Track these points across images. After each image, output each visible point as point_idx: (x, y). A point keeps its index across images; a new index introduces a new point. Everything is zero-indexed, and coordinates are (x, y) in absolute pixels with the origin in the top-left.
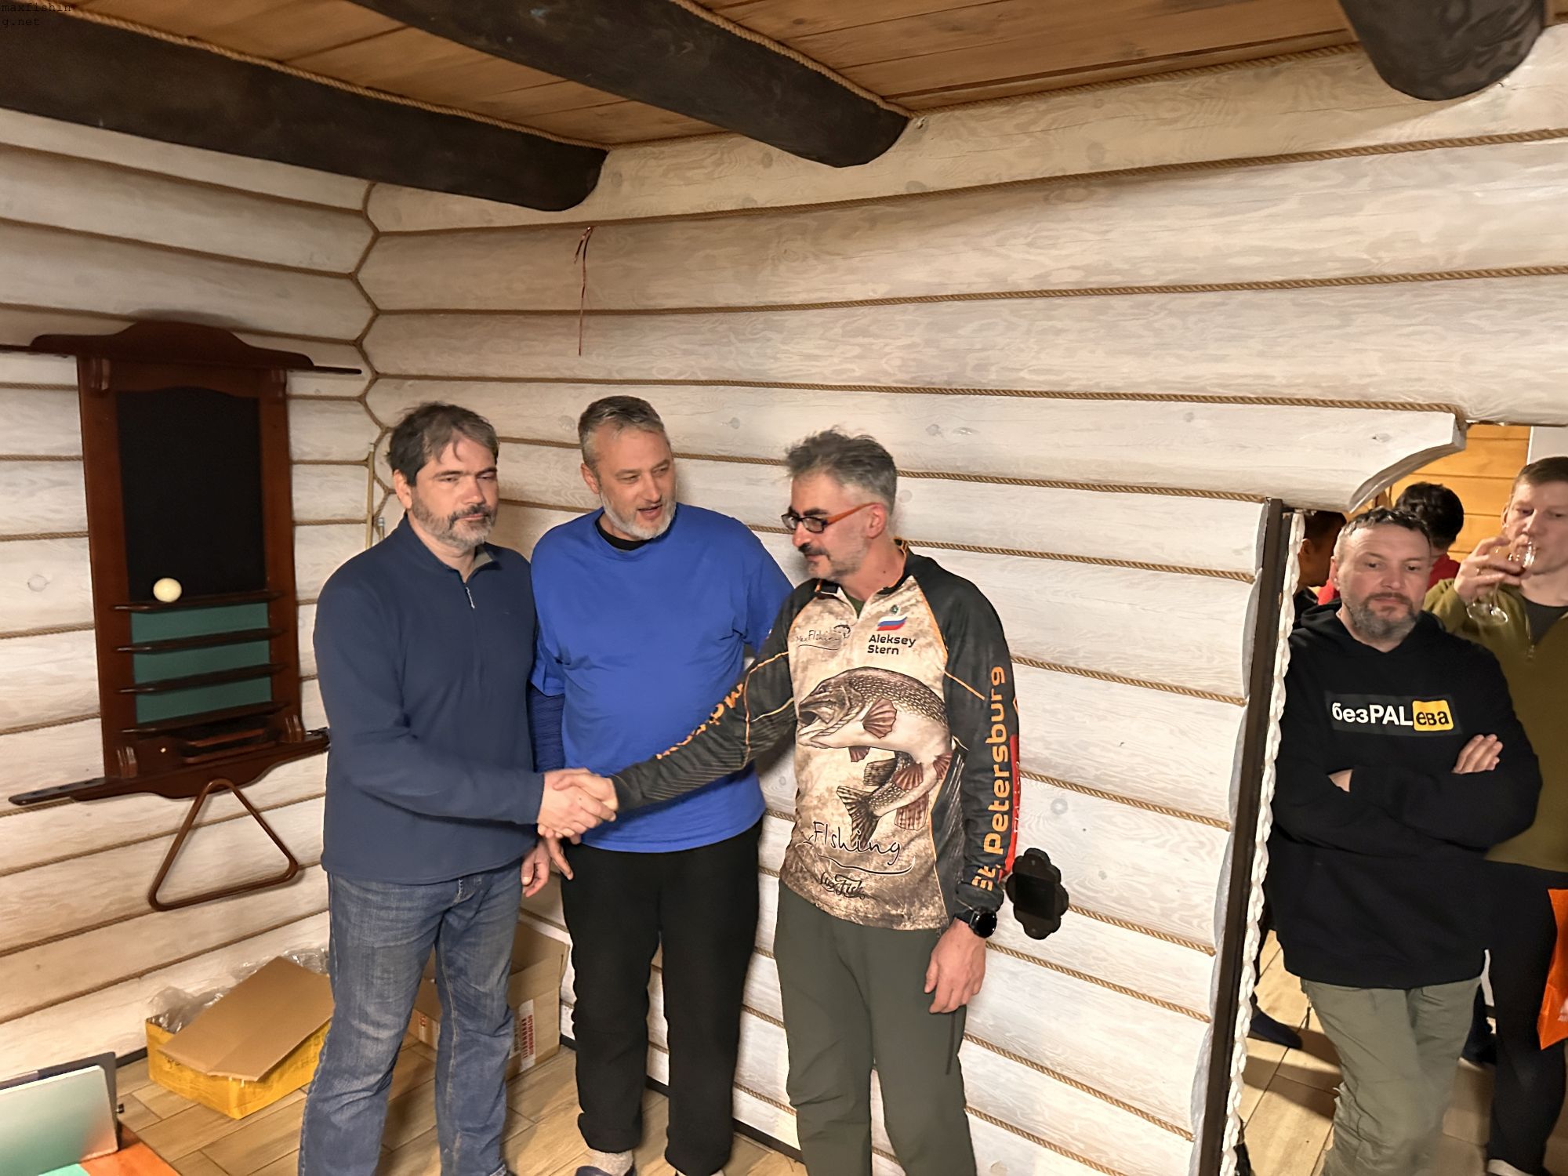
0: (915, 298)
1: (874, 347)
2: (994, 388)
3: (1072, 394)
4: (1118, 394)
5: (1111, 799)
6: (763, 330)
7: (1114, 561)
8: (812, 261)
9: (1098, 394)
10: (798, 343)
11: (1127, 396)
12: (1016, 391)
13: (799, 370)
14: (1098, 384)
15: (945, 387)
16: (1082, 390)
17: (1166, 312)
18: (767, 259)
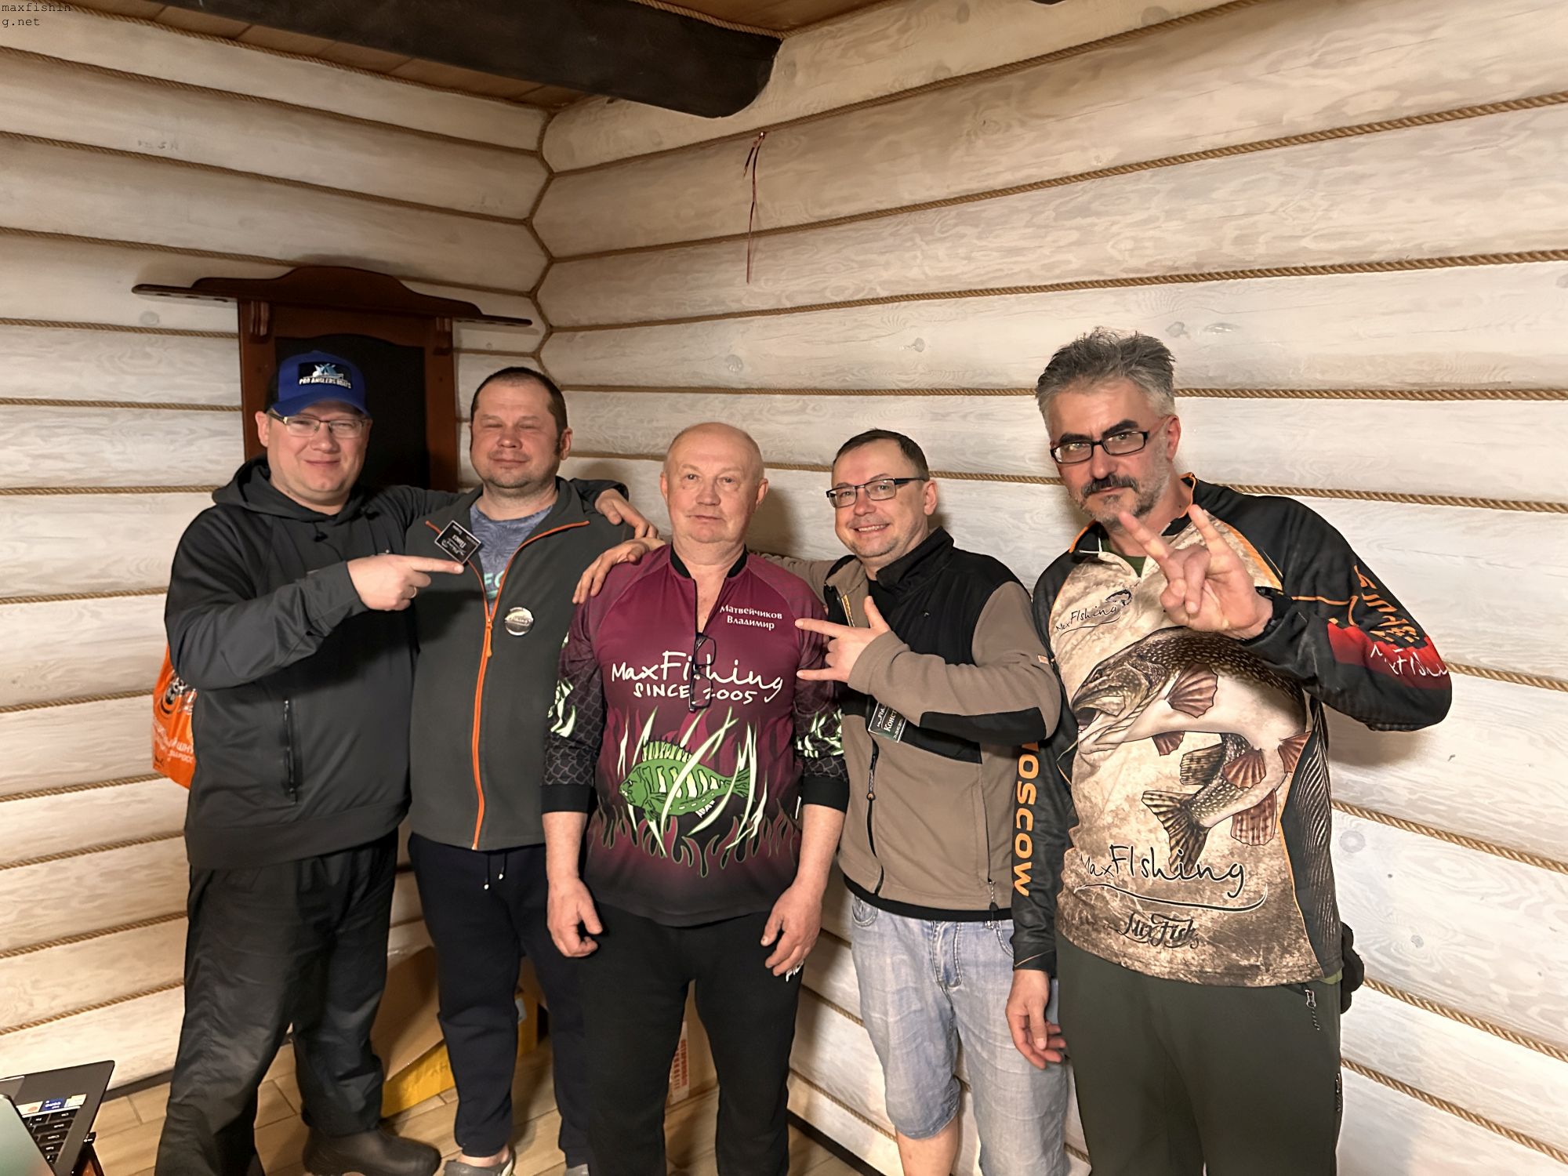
0: (1153, 162)
1: (1096, 228)
2: (1264, 268)
3: (1379, 264)
4: (1451, 259)
5: (1432, 835)
6: (956, 225)
7: (1443, 498)
8: (1017, 130)
9: (1419, 261)
10: (996, 237)
11: (1464, 260)
12: (1295, 269)
13: (1001, 270)
14: (1419, 247)
15: (1195, 271)
16: (1394, 258)
17: (1528, 132)
18: (961, 136)
